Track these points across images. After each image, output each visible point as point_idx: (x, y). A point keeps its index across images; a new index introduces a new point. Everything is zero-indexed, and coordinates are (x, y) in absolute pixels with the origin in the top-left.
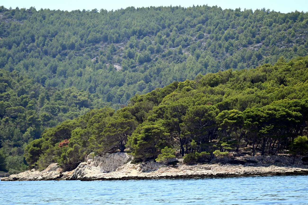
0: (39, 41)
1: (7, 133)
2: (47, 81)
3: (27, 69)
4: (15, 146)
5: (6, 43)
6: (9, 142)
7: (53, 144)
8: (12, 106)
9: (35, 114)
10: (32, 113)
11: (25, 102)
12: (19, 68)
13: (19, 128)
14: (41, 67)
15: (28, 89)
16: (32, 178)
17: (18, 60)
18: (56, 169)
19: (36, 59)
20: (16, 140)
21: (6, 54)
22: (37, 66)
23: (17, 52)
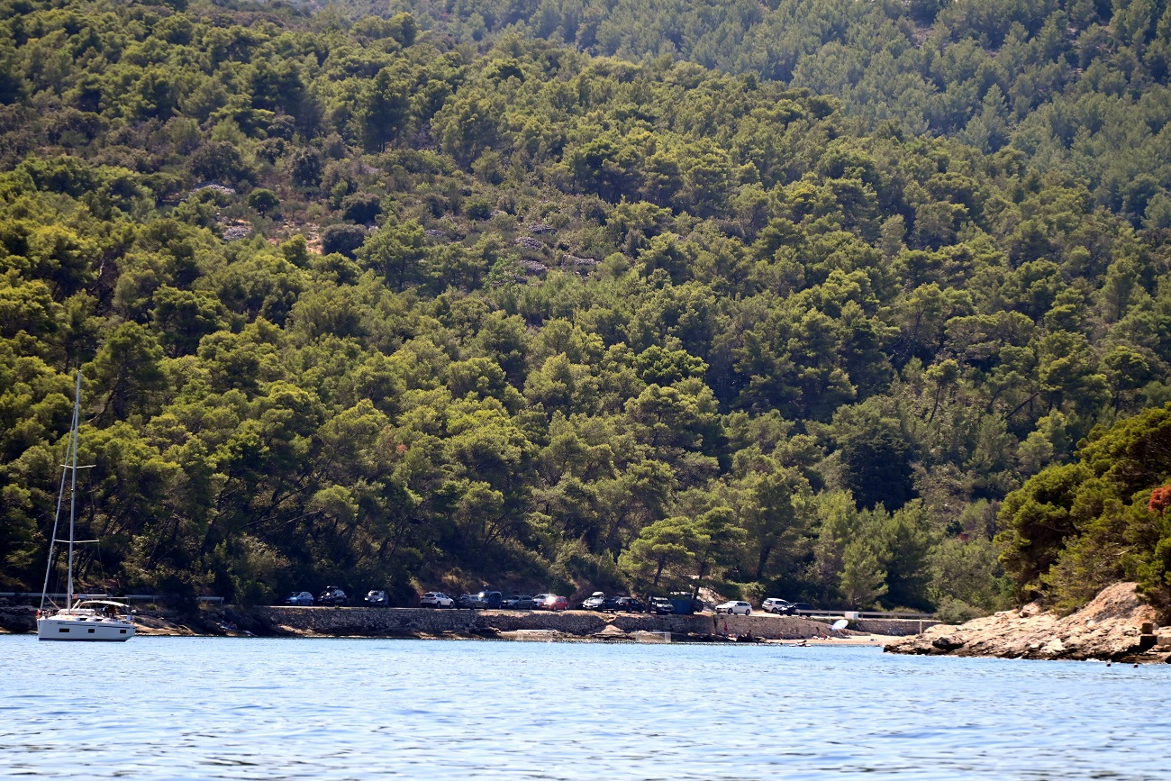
0: (1131, 17)
1: (944, 433)
2: (1157, 202)
3: (1068, 144)
4: (977, 493)
5: (979, 17)
6: (951, 473)
7: (1123, 493)
8: (975, 308)
9: (1079, 350)
10: (1064, 345)
11: (1042, 293)
12: (1029, 136)
13: (1002, 411)
14: (1130, 136)
15: (1062, 233)
16: (1017, 645)
17: (1029, 101)
18: (1131, 609)
19: (1110, 98)
20: (987, 468)
21: (974, 71)
22: (1113, 130)
23: (1027, 63)
